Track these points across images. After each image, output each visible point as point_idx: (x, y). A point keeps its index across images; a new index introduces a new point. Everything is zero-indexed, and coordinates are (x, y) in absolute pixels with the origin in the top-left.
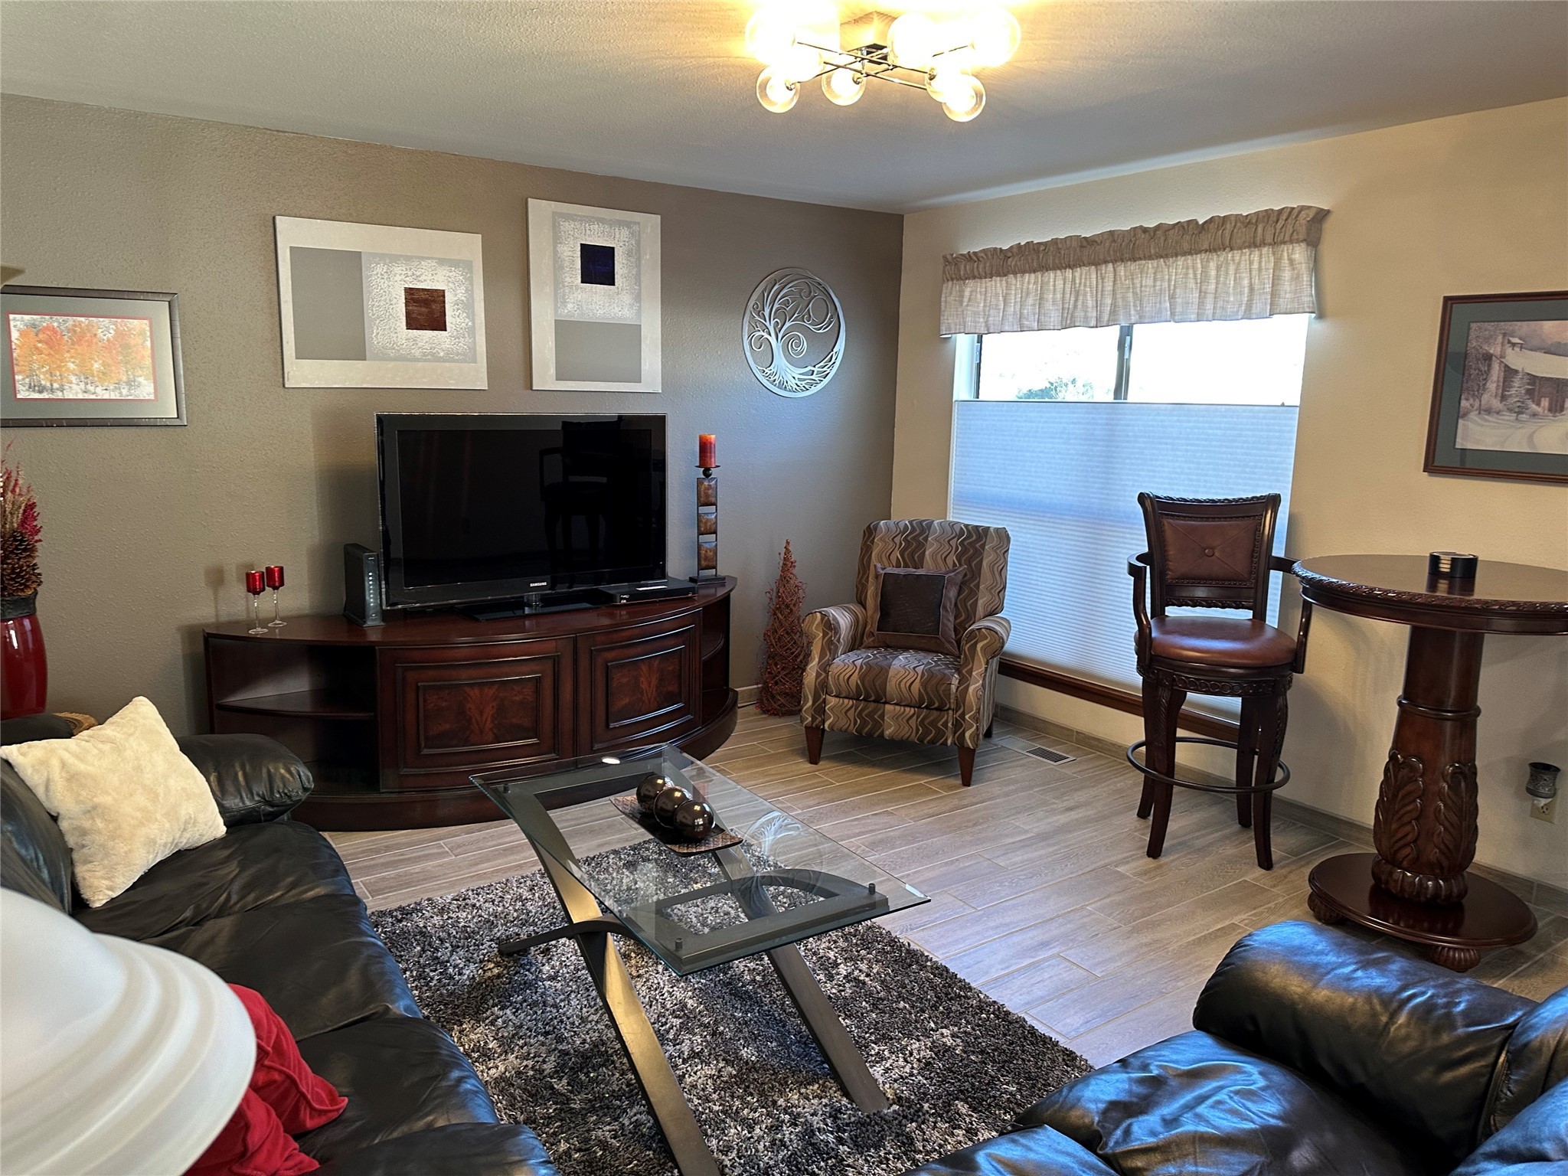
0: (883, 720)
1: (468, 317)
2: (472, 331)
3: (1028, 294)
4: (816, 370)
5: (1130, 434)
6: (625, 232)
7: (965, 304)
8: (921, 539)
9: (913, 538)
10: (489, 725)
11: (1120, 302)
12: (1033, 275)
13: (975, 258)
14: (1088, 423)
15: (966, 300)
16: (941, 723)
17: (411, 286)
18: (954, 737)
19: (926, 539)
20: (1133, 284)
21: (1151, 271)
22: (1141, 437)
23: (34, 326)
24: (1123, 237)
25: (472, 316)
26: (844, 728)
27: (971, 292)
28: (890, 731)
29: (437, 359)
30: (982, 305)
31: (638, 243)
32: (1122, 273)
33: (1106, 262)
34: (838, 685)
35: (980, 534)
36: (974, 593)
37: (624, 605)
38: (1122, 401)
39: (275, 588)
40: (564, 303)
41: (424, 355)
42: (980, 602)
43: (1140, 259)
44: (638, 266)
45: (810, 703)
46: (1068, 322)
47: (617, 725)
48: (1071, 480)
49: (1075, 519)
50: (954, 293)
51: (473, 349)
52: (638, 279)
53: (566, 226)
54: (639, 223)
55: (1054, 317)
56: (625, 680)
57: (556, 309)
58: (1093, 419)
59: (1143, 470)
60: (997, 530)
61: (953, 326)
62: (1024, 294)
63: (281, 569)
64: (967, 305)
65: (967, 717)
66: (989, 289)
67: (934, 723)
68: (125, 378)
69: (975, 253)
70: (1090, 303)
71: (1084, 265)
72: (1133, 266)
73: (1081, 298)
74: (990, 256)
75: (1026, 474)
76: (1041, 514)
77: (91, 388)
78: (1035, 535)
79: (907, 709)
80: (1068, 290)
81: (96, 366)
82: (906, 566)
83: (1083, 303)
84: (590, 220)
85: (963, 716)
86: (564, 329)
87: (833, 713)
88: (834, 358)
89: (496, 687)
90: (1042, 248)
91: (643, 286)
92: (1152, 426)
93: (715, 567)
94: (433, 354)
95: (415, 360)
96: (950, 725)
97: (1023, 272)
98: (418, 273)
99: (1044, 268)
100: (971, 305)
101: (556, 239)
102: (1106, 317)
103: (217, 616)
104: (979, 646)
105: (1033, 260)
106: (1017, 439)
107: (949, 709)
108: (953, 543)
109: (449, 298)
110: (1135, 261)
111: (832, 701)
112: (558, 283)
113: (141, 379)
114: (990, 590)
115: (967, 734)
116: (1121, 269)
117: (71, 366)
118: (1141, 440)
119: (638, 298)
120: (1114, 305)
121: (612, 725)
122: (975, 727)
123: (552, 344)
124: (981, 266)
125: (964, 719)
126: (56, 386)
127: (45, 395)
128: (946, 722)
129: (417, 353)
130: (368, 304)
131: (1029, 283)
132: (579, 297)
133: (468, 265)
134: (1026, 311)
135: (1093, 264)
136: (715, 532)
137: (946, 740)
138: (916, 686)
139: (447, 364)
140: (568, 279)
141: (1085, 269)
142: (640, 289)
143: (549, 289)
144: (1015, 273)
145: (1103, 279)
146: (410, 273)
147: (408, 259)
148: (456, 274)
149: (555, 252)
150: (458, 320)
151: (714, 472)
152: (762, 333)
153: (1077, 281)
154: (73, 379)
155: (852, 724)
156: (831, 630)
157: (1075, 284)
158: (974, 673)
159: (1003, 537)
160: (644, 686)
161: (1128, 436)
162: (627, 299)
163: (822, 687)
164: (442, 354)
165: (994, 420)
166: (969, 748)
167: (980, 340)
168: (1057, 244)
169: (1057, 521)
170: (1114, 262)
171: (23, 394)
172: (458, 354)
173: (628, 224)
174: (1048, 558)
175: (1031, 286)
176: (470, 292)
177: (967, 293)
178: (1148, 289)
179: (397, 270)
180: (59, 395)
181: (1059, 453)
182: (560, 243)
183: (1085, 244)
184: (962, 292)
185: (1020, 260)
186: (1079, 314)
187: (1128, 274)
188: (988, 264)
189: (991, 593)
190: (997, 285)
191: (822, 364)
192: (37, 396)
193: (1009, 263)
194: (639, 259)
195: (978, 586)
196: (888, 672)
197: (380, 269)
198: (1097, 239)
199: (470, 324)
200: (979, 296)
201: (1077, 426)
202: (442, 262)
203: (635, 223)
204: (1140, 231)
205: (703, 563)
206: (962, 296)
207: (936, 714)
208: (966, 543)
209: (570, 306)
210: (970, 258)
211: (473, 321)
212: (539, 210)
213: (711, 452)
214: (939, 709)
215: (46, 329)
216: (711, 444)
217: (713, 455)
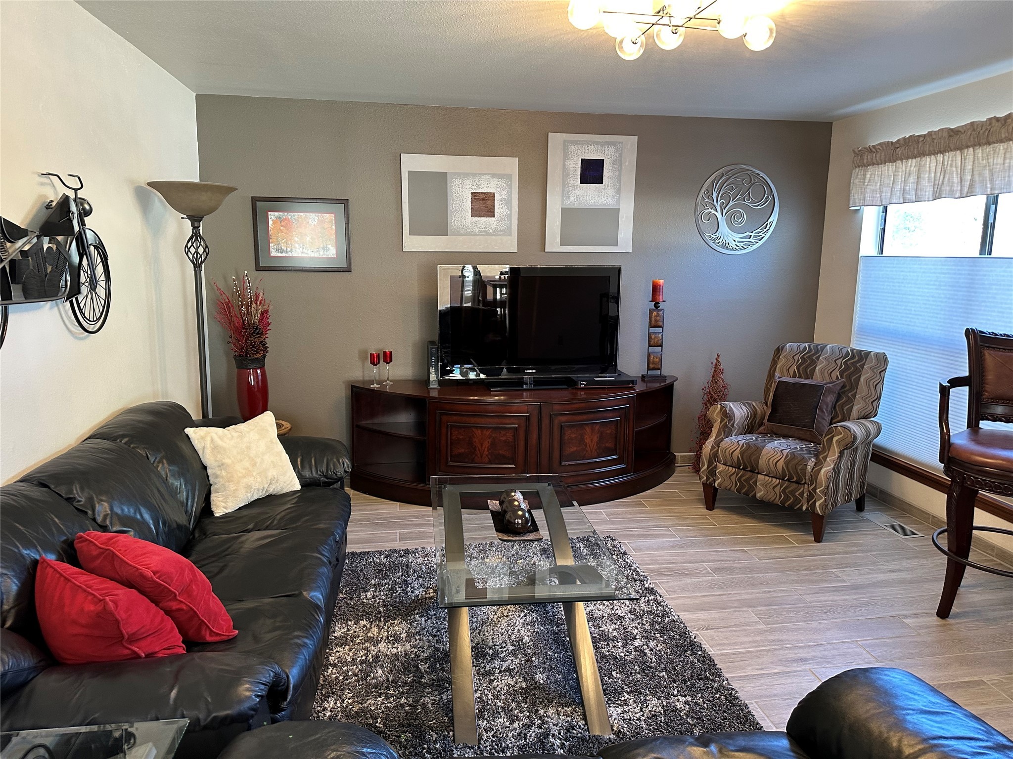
0: (756, 485)
1: (508, 209)
2: (509, 217)
3: (910, 174)
4: (753, 235)
5: (986, 282)
6: (612, 149)
7: (866, 184)
8: (814, 358)
9: (809, 357)
10: (486, 452)
11: (977, 178)
12: (914, 160)
13: (874, 150)
14: (955, 274)
15: (867, 181)
16: (798, 493)
17: (475, 191)
18: (808, 505)
19: (818, 358)
20: (988, 163)
21: (1002, 151)
22: (994, 285)
23: (279, 218)
24: (982, 126)
25: (510, 208)
26: (729, 487)
27: (871, 175)
28: (760, 494)
29: (487, 234)
30: (879, 184)
31: (621, 155)
32: (980, 155)
33: (968, 147)
34: (725, 457)
35: (862, 356)
36: (851, 401)
37: (583, 388)
38: (986, 256)
39: (388, 363)
40: (568, 197)
41: (481, 232)
42: (855, 408)
43: (994, 143)
44: (620, 170)
45: (706, 467)
46: (937, 194)
47: (567, 463)
48: (940, 318)
49: (942, 348)
50: (859, 176)
51: (510, 228)
52: (619, 179)
53: (573, 148)
54: (622, 143)
55: (929, 192)
56: (573, 436)
57: (563, 201)
58: (959, 270)
59: (994, 311)
60: (877, 354)
61: (857, 201)
62: (907, 174)
63: (391, 353)
64: (867, 185)
65: (818, 491)
66: (883, 173)
67: (793, 492)
68: (322, 246)
69: (874, 146)
70: (956, 180)
71: (951, 151)
72: (988, 149)
73: (947, 176)
74: (885, 148)
75: (908, 312)
76: (917, 344)
77: (304, 250)
78: (912, 359)
79: (774, 480)
80: (939, 170)
81: (308, 239)
82: (800, 377)
83: (949, 179)
84: (589, 143)
85: (815, 489)
86: (567, 213)
87: (721, 476)
88: (768, 226)
89: (491, 430)
90: (921, 139)
91: (622, 182)
92: (1003, 276)
93: (660, 369)
94: (485, 231)
95: (476, 235)
96: (805, 495)
97: (907, 158)
98: (479, 184)
99: (922, 154)
100: (870, 185)
101: (566, 157)
102: (966, 190)
103: (363, 377)
104: (835, 439)
105: (914, 148)
106: (903, 285)
107: (804, 484)
108: (839, 362)
109: (497, 197)
110: (990, 145)
111: (721, 467)
112: (565, 184)
113: (330, 246)
114: (864, 399)
115: (818, 504)
116: (979, 151)
117: (296, 239)
118: (994, 287)
119: (618, 191)
120: (972, 180)
121: (563, 463)
122: (823, 499)
123: (559, 223)
124: (878, 156)
125: (815, 492)
126: (289, 249)
127: (283, 254)
128: (802, 493)
129: (477, 231)
130: (450, 202)
131: (911, 166)
132: (579, 192)
133: (509, 177)
134: (907, 188)
135: (958, 149)
136: (661, 346)
137: (802, 506)
138: (781, 464)
139: (494, 237)
140: (572, 182)
141: (952, 154)
142: (620, 185)
143: (559, 189)
144: (901, 160)
145: (965, 159)
146: (475, 183)
147: (474, 175)
148: (502, 183)
149: (564, 165)
150: (502, 210)
151: (662, 306)
152: (710, 210)
153: (946, 163)
154: (297, 246)
155: (734, 485)
156: (727, 418)
157: (944, 165)
158: (828, 459)
159: (882, 360)
160: (588, 441)
161: (984, 284)
162: (610, 192)
163: (714, 457)
164: (491, 231)
165: (887, 271)
166: (819, 514)
167: (885, 210)
168: (931, 135)
169: (928, 349)
170: (974, 146)
171: (273, 253)
172: (501, 231)
173: (614, 144)
174: (921, 378)
175: (912, 168)
176: (510, 193)
177: (868, 176)
178: (998, 167)
179: (467, 182)
180: (290, 255)
181: (932, 297)
182: (568, 159)
183: (952, 134)
184: (865, 175)
185: (905, 150)
186: (946, 188)
187: (985, 155)
188: (883, 154)
189: (865, 402)
190: (888, 169)
191: (758, 230)
192: (280, 255)
193: (897, 152)
194: (621, 165)
195: (854, 395)
196: (761, 451)
197: (458, 182)
198: (961, 130)
199: (509, 212)
200: (876, 177)
201: (947, 276)
202: (494, 176)
203: (620, 143)
204: (994, 121)
205: (651, 366)
206: (865, 179)
207: (794, 486)
208: (848, 363)
209: (572, 199)
210: (871, 150)
211: (511, 211)
212: (556, 139)
213: (659, 292)
214: (797, 482)
215: (285, 219)
216: (660, 286)
217: (661, 293)
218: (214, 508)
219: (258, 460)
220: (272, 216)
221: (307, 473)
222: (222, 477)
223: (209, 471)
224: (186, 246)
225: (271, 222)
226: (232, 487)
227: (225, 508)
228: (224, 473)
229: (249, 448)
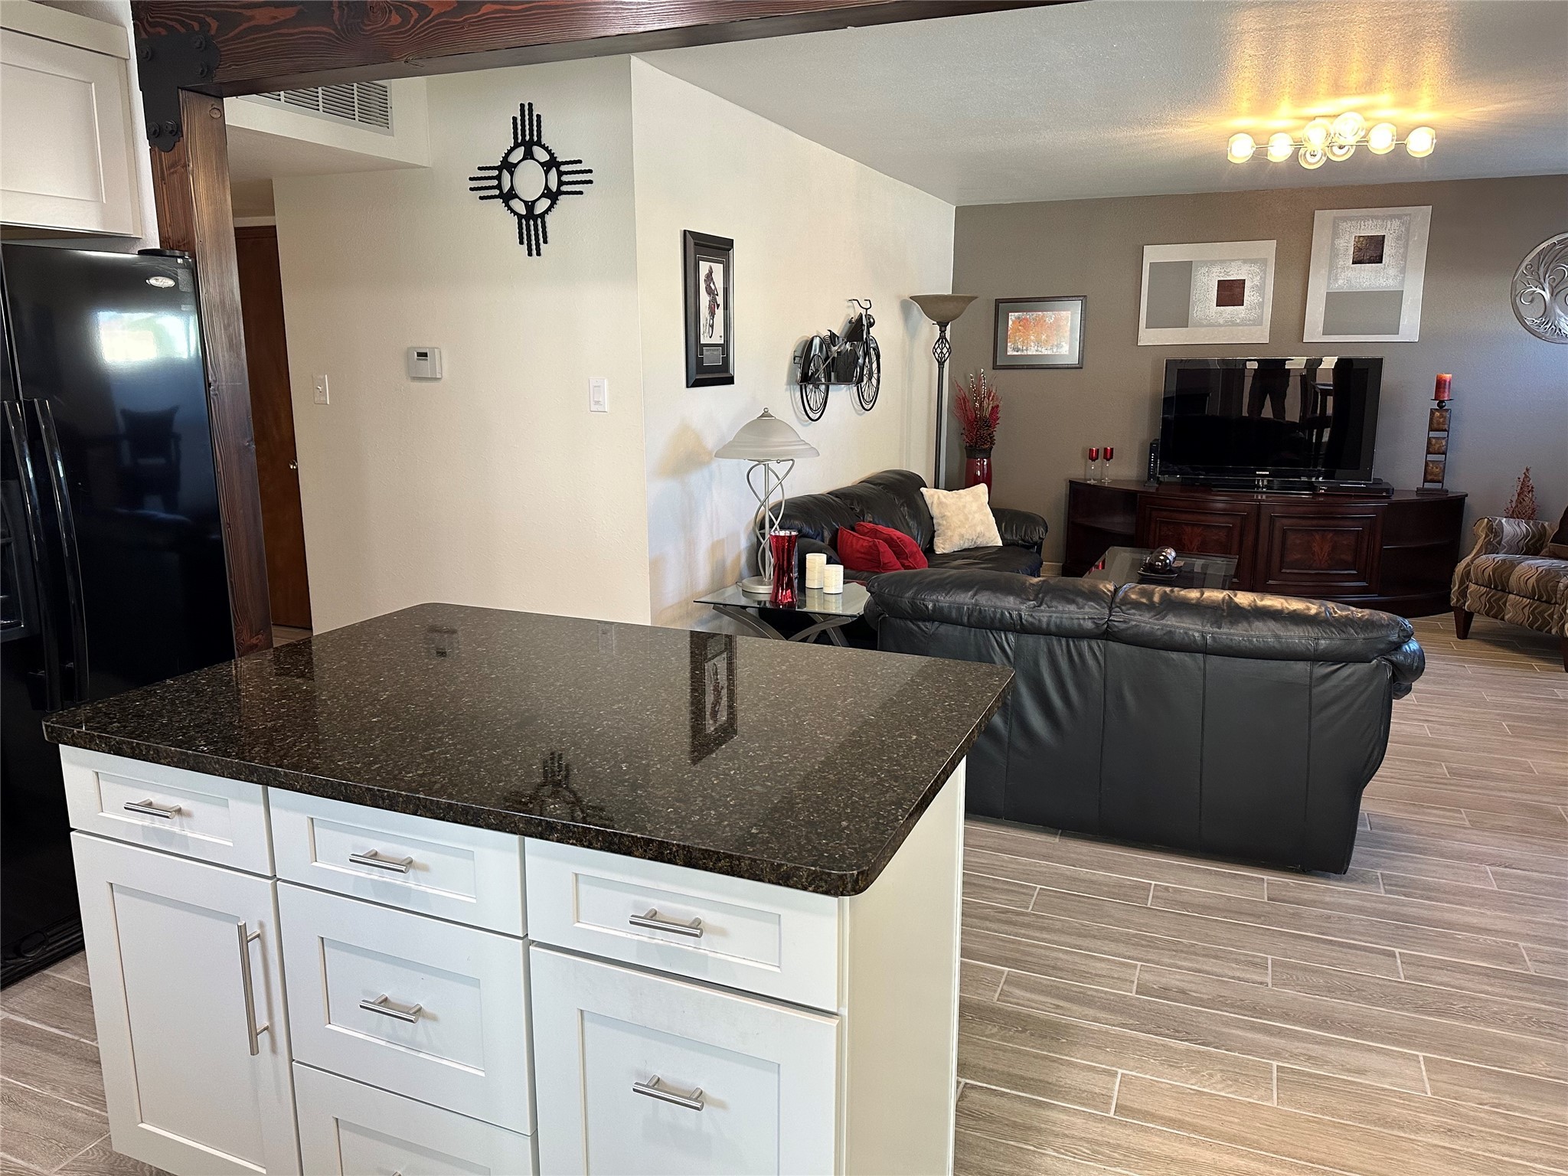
1: (1259, 296)
2: (1261, 305)
6: (1396, 223)
17: (1222, 279)
23: (1019, 318)
25: (1264, 294)
29: (1234, 324)
31: (1408, 230)
40: (1336, 280)
41: (1225, 322)
44: (1406, 246)
45: (1457, 587)
51: (1262, 317)
52: (1403, 256)
53: (1346, 225)
54: (1410, 215)
57: (1329, 284)
63: (1112, 449)
68: (1056, 343)
77: (1040, 349)
81: (1044, 337)
84: (1365, 218)
86: (1332, 297)
91: (1407, 261)
93: (1443, 481)
94: (1232, 321)
95: (1220, 325)
98: (1229, 270)
101: (1335, 235)
109: (1248, 285)
112: (1332, 266)
113: (1063, 344)
117: (1032, 337)
119: (1402, 270)
123: (1322, 309)
126: (1024, 348)
127: (1019, 353)
129: (1221, 321)
130: (1193, 292)
132: (1349, 275)
133: (1264, 261)
136: (1445, 453)
139: (1241, 327)
140: (1341, 263)
142: (1405, 264)
143: (1324, 272)
146: (1223, 271)
147: (1224, 261)
148: (1256, 268)
149: (1333, 244)
150: (1252, 298)
151: (1448, 404)
154: (1032, 344)
162: (1389, 272)
163: (1467, 575)
164: (1238, 321)
171: (1010, 352)
172: (1250, 320)
173: (1399, 217)
176: (1263, 279)
179: (1215, 270)
180: (1025, 353)
182: (1341, 238)
192: (1015, 353)
194: (1407, 241)
197: (1204, 270)
199: (1259, 300)
202: (1246, 261)
203: (1406, 215)
205: (1429, 478)
209: (1340, 282)
211: (1263, 298)
212: (1323, 217)
213: (1445, 388)
214: (1548, 602)
215: (1024, 319)
216: (1445, 381)
217: (1447, 390)
218: (935, 548)
219: (970, 517)
220: (1012, 316)
221: (1008, 536)
222: (943, 526)
223: (935, 521)
224: (934, 347)
225: (1010, 323)
226: (949, 533)
227: (944, 549)
228: (944, 522)
229: (964, 507)
